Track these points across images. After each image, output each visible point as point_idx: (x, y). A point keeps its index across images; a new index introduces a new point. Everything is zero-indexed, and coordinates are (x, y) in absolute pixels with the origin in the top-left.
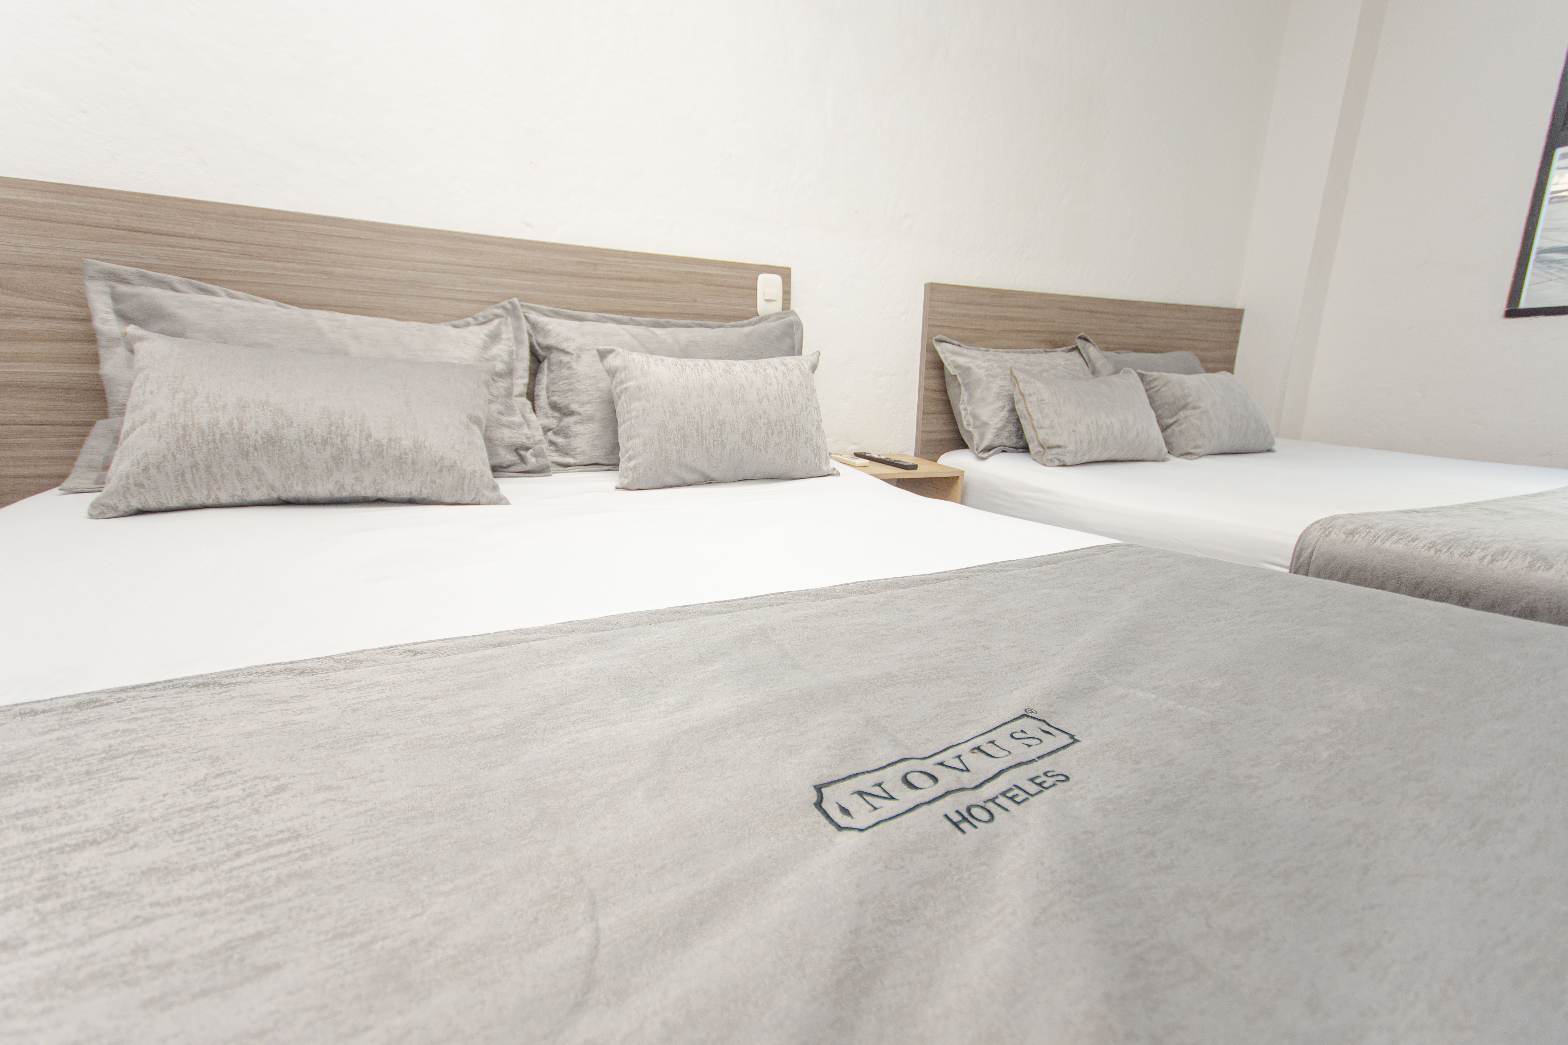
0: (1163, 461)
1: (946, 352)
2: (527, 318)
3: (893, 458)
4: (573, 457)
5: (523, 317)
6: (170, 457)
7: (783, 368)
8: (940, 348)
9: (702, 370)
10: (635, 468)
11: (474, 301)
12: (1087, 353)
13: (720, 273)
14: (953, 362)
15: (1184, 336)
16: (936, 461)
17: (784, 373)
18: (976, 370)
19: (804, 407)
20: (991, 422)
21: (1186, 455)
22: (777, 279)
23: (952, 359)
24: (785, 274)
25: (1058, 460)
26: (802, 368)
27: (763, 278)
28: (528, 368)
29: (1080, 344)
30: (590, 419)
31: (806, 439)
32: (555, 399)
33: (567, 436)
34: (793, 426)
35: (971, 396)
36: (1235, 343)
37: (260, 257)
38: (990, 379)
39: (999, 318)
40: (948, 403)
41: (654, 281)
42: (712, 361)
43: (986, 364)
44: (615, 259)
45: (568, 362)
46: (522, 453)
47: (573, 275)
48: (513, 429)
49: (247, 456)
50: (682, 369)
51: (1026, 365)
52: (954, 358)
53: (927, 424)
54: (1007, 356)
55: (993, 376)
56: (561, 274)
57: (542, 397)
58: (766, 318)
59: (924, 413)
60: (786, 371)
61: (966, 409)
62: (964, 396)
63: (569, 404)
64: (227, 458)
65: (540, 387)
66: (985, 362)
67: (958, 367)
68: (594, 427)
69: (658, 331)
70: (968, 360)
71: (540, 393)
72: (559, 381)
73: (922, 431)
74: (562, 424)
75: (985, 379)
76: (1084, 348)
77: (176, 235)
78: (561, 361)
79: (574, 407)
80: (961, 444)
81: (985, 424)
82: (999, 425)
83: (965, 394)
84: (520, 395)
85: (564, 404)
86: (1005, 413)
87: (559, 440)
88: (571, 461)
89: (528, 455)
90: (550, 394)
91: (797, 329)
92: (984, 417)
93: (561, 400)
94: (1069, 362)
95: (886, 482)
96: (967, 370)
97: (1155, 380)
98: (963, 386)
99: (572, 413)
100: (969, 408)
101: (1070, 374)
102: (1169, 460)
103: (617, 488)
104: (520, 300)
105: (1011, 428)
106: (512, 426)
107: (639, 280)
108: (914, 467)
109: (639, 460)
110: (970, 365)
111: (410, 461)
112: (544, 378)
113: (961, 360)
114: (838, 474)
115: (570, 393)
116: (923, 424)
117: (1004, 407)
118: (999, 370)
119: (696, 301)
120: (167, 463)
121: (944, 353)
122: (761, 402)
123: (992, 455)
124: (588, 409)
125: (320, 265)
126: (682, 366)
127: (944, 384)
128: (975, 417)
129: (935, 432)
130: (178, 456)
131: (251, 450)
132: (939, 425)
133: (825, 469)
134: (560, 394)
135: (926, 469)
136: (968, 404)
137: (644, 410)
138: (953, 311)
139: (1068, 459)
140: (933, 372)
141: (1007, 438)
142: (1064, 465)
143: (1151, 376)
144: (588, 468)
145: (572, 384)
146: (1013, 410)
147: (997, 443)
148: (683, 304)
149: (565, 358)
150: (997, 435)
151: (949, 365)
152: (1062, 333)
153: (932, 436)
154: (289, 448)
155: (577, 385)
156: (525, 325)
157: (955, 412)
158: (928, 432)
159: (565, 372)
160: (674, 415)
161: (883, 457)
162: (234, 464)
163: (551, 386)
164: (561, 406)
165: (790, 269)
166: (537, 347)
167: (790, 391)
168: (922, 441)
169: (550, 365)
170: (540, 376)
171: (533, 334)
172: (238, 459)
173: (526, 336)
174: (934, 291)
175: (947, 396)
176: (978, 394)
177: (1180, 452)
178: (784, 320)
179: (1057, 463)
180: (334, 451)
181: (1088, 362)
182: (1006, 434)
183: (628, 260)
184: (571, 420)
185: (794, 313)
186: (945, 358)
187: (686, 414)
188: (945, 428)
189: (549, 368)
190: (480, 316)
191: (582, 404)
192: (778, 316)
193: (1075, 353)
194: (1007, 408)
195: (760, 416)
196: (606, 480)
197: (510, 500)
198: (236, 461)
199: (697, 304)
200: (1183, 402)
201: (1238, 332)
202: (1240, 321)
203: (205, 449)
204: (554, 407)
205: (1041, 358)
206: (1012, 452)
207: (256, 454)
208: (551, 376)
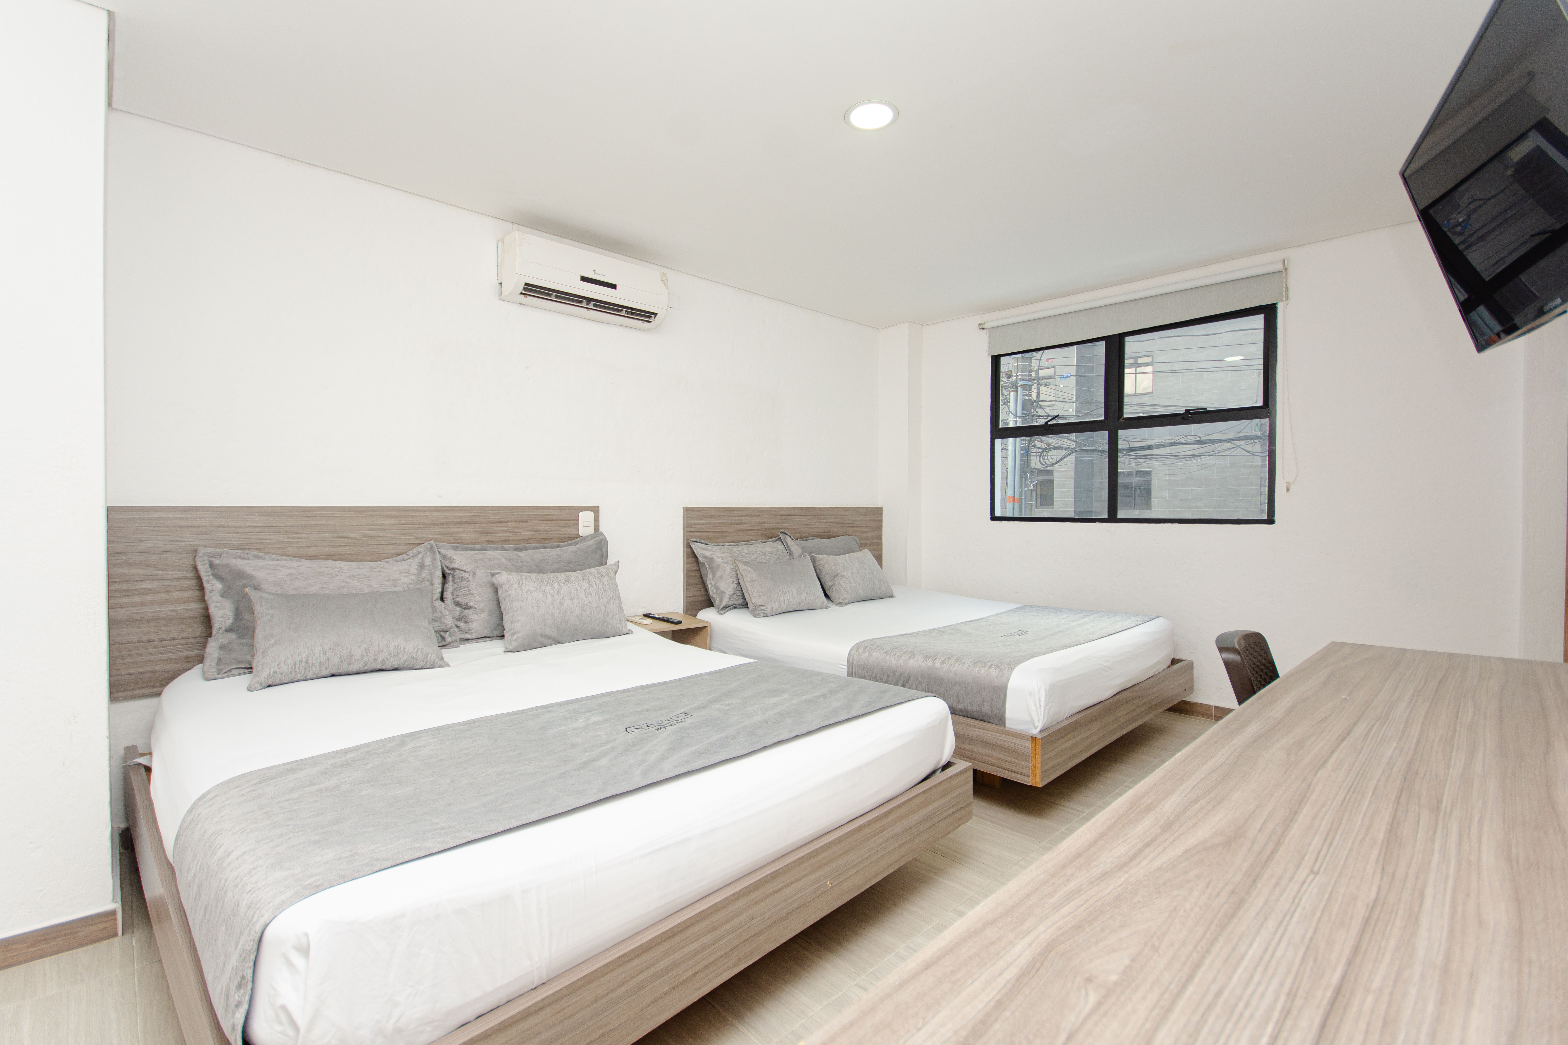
0: (826, 608)
1: (698, 548)
2: (439, 552)
3: (668, 616)
4: (471, 634)
5: (437, 552)
6: (290, 657)
7: (598, 575)
8: (694, 546)
9: (553, 581)
10: (516, 639)
11: (406, 544)
12: (786, 542)
13: (556, 513)
14: (703, 554)
15: (848, 525)
16: (695, 616)
17: (599, 579)
18: (716, 559)
19: (611, 597)
20: (726, 592)
21: (840, 604)
22: (590, 515)
23: (701, 552)
24: (596, 510)
25: (763, 613)
26: (610, 574)
27: (582, 515)
28: (441, 583)
29: (782, 536)
30: (482, 611)
31: (613, 616)
32: (458, 599)
33: (466, 622)
34: (605, 609)
35: (714, 575)
36: (880, 528)
37: (285, 533)
38: (725, 565)
39: (731, 524)
40: (702, 577)
41: (515, 522)
42: (557, 574)
43: (722, 555)
44: (492, 512)
45: (467, 578)
46: (443, 634)
47: (467, 523)
48: (437, 621)
49: (325, 653)
50: (542, 582)
51: (747, 554)
52: (703, 552)
53: (689, 592)
54: (735, 549)
55: (726, 563)
56: (459, 523)
57: (449, 599)
58: (586, 538)
59: (688, 585)
60: (600, 577)
61: (711, 584)
62: (710, 575)
63: (468, 603)
64: (316, 655)
65: (447, 592)
66: (721, 554)
67: (706, 557)
68: (484, 616)
69: (521, 554)
70: (712, 553)
71: (448, 596)
72: (461, 589)
73: (687, 597)
74: (463, 614)
75: (721, 564)
76: (784, 539)
77: (241, 526)
78: (462, 577)
79: (471, 604)
80: (710, 603)
81: (723, 593)
82: (731, 593)
83: (711, 574)
84: (437, 599)
85: (464, 602)
86: (734, 585)
87: (462, 624)
88: (469, 636)
89: (446, 635)
90: (454, 597)
91: (604, 544)
92: (722, 588)
93: (462, 601)
94: (774, 549)
95: (659, 635)
96: (711, 560)
97: (821, 560)
98: (709, 569)
99: (470, 608)
100: (713, 582)
101: (773, 557)
102: (829, 607)
103: (505, 652)
104: (435, 542)
105: (739, 594)
106: (437, 619)
107: (506, 522)
108: (680, 623)
109: (519, 635)
110: (712, 556)
111: (402, 648)
112: (450, 587)
113: (707, 553)
114: (632, 633)
115: (469, 596)
116: (687, 592)
117: (733, 581)
118: (730, 559)
119: (541, 531)
120: (288, 660)
121: (696, 549)
122: (587, 597)
123: (727, 611)
124: (481, 605)
125: (320, 533)
126: (541, 579)
127: (699, 566)
128: (717, 588)
129: (695, 596)
130: (294, 656)
131: (328, 649)
132: (697, 592)
133: (625, 631)
134: (462, 597)
135: (688, 623)
136: (712, 580)
137: (521, 607)
138: (701, 522)
139: (768, 612)
140: (692, 560)
141: (736, 600)
142: (767, 616)
143: (819, 558)
144: (480, 640)
145: (470, 590)
146: (739, 583)
147: (730, 604)
148: (533, 533)
149: (465, 575)
150: (730, 599)
151: (700, 556)
152: (772, 529)
153: (694, 599)
154: (345, 646)
155: (474, 591)
156: (438, 556)
157: (706, 584)
158: (690, 597)
159: (464, 583)
160: (539, 608)
161: (661, 617)
162: (319, 657)
163: (455, 592)
164: (462, 604)
165: (599, 507)
166: (445, 569)
167: (603, 589)
168: (687, 603)
169: (454, 579)
170: (447, 586)
171: (443, 561)
172: (321, 655)
173: (439, 563)
174: (689, 512)
175: (700, 573)
176: (718, 574)
177: (837, 602)
178: (596, 539)
179: (762, 615)
180: (366, 646)
181: (787, 548)
182: (736, 598)
183: (500, 511)
184: (469, 612)
185: (601, 533)
186: (697, 552)
187: (545, 607)
188: (701, 594)
189: (453, 580)
190: (410, 553)
191: (476, 603)
192: (592, 536)
193: (779, 542)
194: (736, 582)
195: (587, 605)
196: (496, 647)
197: (450, 663)
198: (320, 656)
199: (541, 532)
200: (836, 573)
201: (881, 520)
202: (881, 514)
203: (306, 651)
204: (458, 604)
205: (757, 548)
206: (741, 608)
207: (330, 651)
208: (455, 586)
